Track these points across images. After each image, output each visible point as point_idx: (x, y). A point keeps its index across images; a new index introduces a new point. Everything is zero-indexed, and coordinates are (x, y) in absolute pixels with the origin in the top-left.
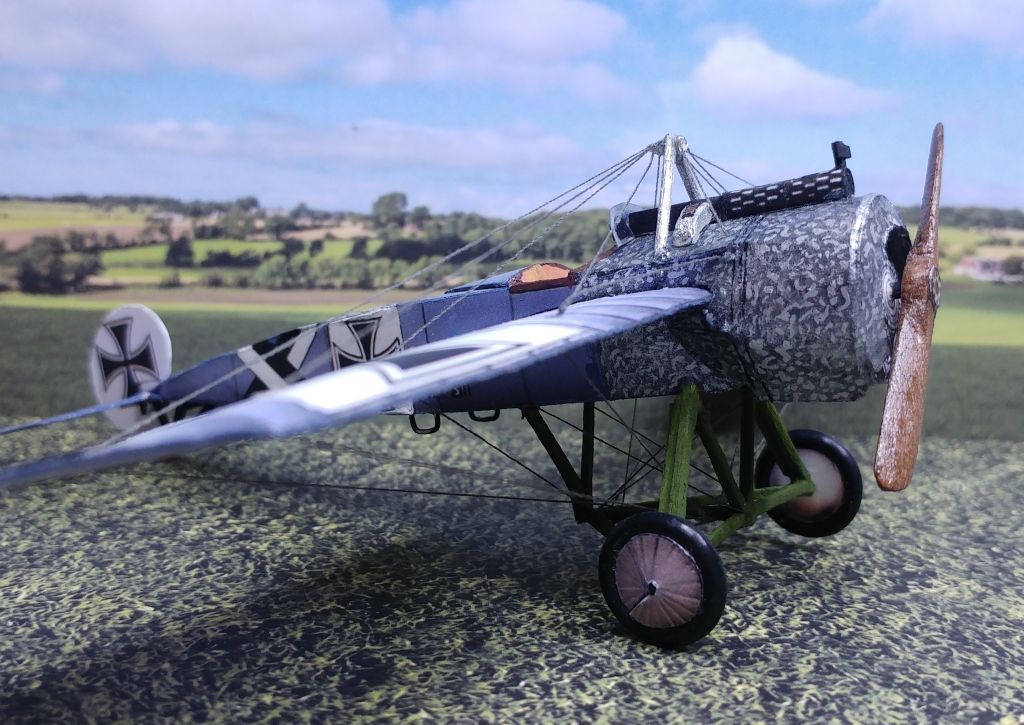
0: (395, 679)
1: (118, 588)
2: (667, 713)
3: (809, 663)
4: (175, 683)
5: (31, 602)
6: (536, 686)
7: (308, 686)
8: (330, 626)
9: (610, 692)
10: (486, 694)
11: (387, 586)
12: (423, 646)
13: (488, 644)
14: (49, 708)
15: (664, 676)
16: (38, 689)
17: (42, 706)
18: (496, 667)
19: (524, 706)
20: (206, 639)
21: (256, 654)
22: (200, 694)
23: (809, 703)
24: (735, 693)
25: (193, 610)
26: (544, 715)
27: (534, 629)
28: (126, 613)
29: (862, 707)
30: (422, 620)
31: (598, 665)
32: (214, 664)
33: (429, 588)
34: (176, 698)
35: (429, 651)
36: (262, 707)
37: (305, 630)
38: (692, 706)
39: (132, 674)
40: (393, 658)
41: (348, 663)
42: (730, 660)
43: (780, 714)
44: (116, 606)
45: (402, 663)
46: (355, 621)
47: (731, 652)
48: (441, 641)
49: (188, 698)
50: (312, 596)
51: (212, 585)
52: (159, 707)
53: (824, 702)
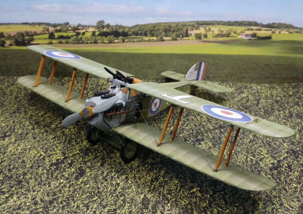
1: (38, 146)
2: (132, 186)
6: (110, 177)
10: (101, 180)
12: (92, 165)
15: (135, 174)
18: (104, 172)
20: (53, 163)
25: (51, 153)
26: (110, 186)
27: (115, 159)
30: (94, 157)
37: (72, 160)
39: (39, 174)
41: (78, 170)
43: (153, 186)
44: (37, 152)
46: (81, 157)
48: (96, 163)
50: (74, 148)
51: (56, 145)
52: (43, 183)
53: (162, 183)
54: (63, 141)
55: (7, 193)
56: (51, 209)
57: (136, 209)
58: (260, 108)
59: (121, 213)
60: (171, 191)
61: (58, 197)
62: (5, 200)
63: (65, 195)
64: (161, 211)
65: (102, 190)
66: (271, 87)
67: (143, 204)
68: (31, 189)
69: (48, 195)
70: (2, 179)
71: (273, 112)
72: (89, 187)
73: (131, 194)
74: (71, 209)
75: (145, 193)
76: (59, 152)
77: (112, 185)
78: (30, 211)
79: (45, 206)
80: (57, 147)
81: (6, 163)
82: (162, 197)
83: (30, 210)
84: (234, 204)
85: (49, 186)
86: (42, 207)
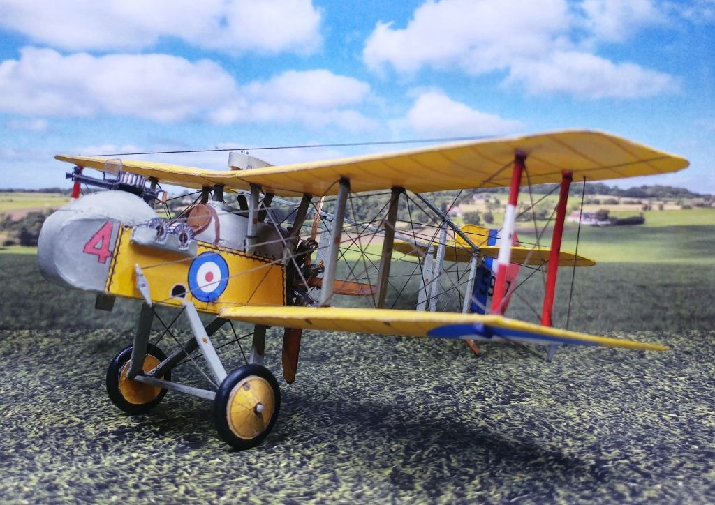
1: (63, 411)
2: (351, 457)
3: (438, 434)
4: (87, 449)
5: (14, 417)
8: (176, 425)
9: (322, 449)
14: (17, 459)
15: (355, 441)
16: (13, 452)
17: (14, 459)
20: (106, 431)
21: (133, 437)
22: (98, 453)
23: (432, 451)
24: (391, 448)
25: (102, 419)
26: (284, 459)
28: (65, 421)
29: (460, 453)
31: (320, 438)
34: (86, 455)
38: (365, 454)
39: (64, 445)
40: (207, 438)
43: (413, 456)
45: (211, 440)
46: (190, 423)
47: (396, 430)
49: (92, 455)
52: (76, 459)
53: (440, 451)
56: (101, 497)
57: (376, 491)
59: (330, 497)
60: (471, 462)
61: (125, 479)
63: (145, 474)
64: (456, 491)
65: (262, 466)
67: (394, 482)
68: (38, 467)
69: (92, 476)
72: (220, 463)
73: (352, 469)
74: (168, 496)
75: (394, 466)
77: (290, 457)
79: (83, 492)
82: (449, 471)
85: (97, 463)
86: (72, 494)
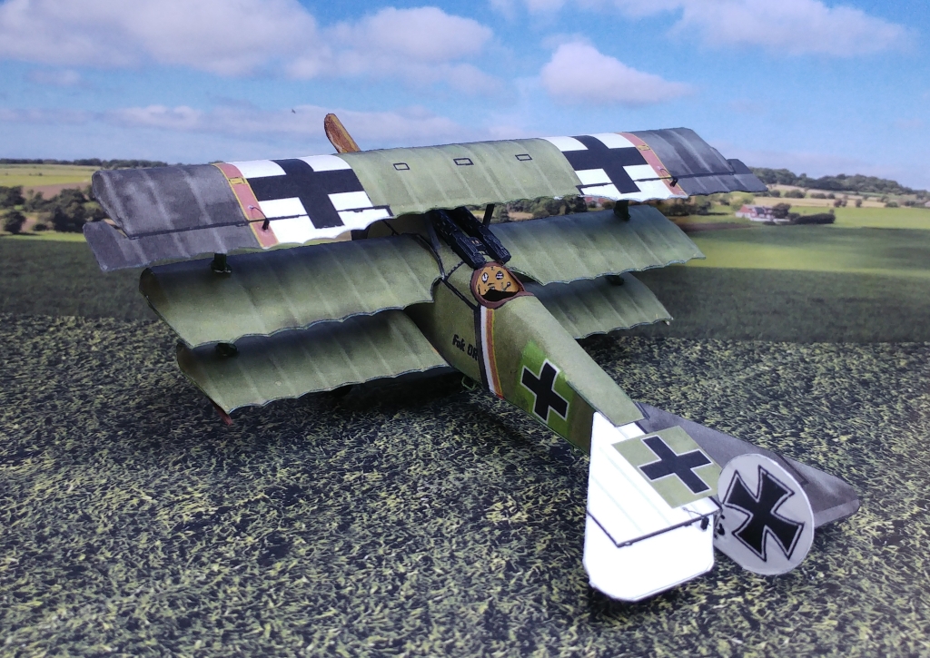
0: (291, 553)
1: (130, 481)
2: (446, 579)
3: (544, 543)
4: (163, 556)
5: (77, 493)
6: (374, 559)
7: (240, 559)
8: (258, 513)
9: (417, 563)
10: (344, 565)
11: (298, 479)
12: (312, 529)
13: (352, 526)
14: (90, 574)
15: (453, 551)
16: (84, 560)
17: (86, 573)
18: (353, 545)
19: (363, 574)
20: (182, 522)
21: (211, 533)
22: (177, 564)
23: (534, 573)
24: (491, 565)
25: (176, 498)
26: (374, 580)
27: (383, 514)
29: (564, 578)
30: (315, 508)
31: (416, 543)
32: (185, 542)
33: (324, 481)
34: (163, 567)
35: (315, 532)
36: (212, 574)
37: (244, 516)
38: (462, 574)
39: (138, 549)
40: (292, 538)
41: (266, 541)
42: (497, 539)
43: (513, 581)
44: (128, 496)
45: (298, 541)
46: (275, 508)
47: (499, 533)
48: (323, 523)
49: (170, 567)
50: (250, 487)
51: (189, 479)
52: (153, 573)
53: (543, 573)
54: (212, 468)
55: (35, 598)
56: (184, 642)
57: (468, 641)
58: (817, 398)
59: (420, 649)
60: (573, 594)
61: (208, 611)
62: (31, 615)
63: (228, 603)
64: (550, 644)
65: (351, 592)
66: (843, 350)
67: (488, 627)
68: (114, 588)
69: (173, 605)
70: (17, 561)
71: (857, 407)
72: (306, 585)
73: (445, 602)
74: (253, 641)
75: (491, 599)
76: (200, 495)
77: (381, 577)
78: (116, 646)
79: (165, 633)
80: (193, 484)
81: (27, 521)
82: (548, 610)
83: (116, 642)
84: (781, 628)
85: (176, 581)
86: (154, 636)
